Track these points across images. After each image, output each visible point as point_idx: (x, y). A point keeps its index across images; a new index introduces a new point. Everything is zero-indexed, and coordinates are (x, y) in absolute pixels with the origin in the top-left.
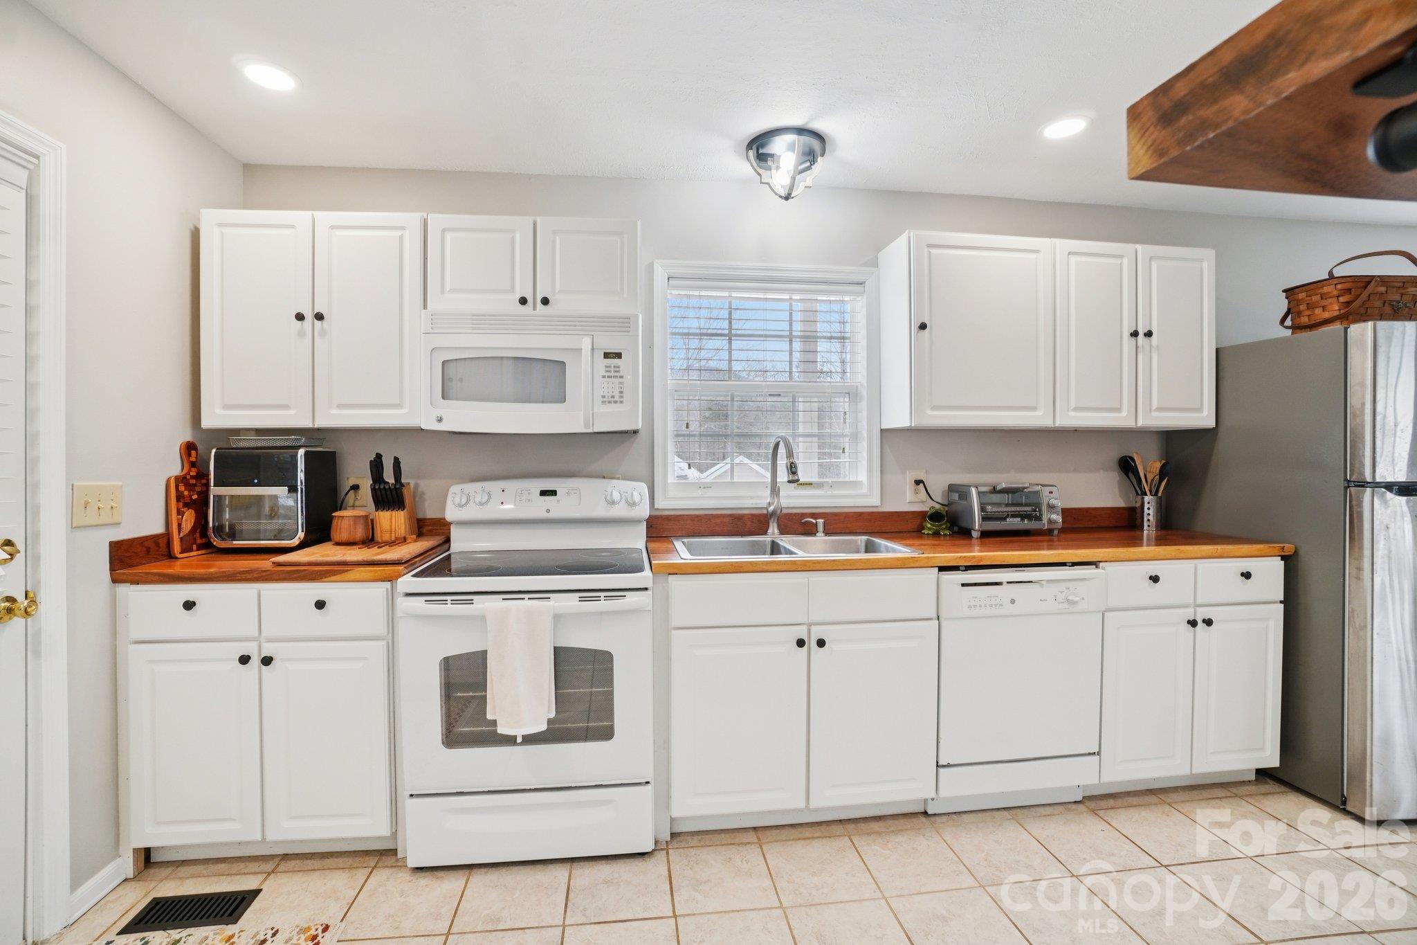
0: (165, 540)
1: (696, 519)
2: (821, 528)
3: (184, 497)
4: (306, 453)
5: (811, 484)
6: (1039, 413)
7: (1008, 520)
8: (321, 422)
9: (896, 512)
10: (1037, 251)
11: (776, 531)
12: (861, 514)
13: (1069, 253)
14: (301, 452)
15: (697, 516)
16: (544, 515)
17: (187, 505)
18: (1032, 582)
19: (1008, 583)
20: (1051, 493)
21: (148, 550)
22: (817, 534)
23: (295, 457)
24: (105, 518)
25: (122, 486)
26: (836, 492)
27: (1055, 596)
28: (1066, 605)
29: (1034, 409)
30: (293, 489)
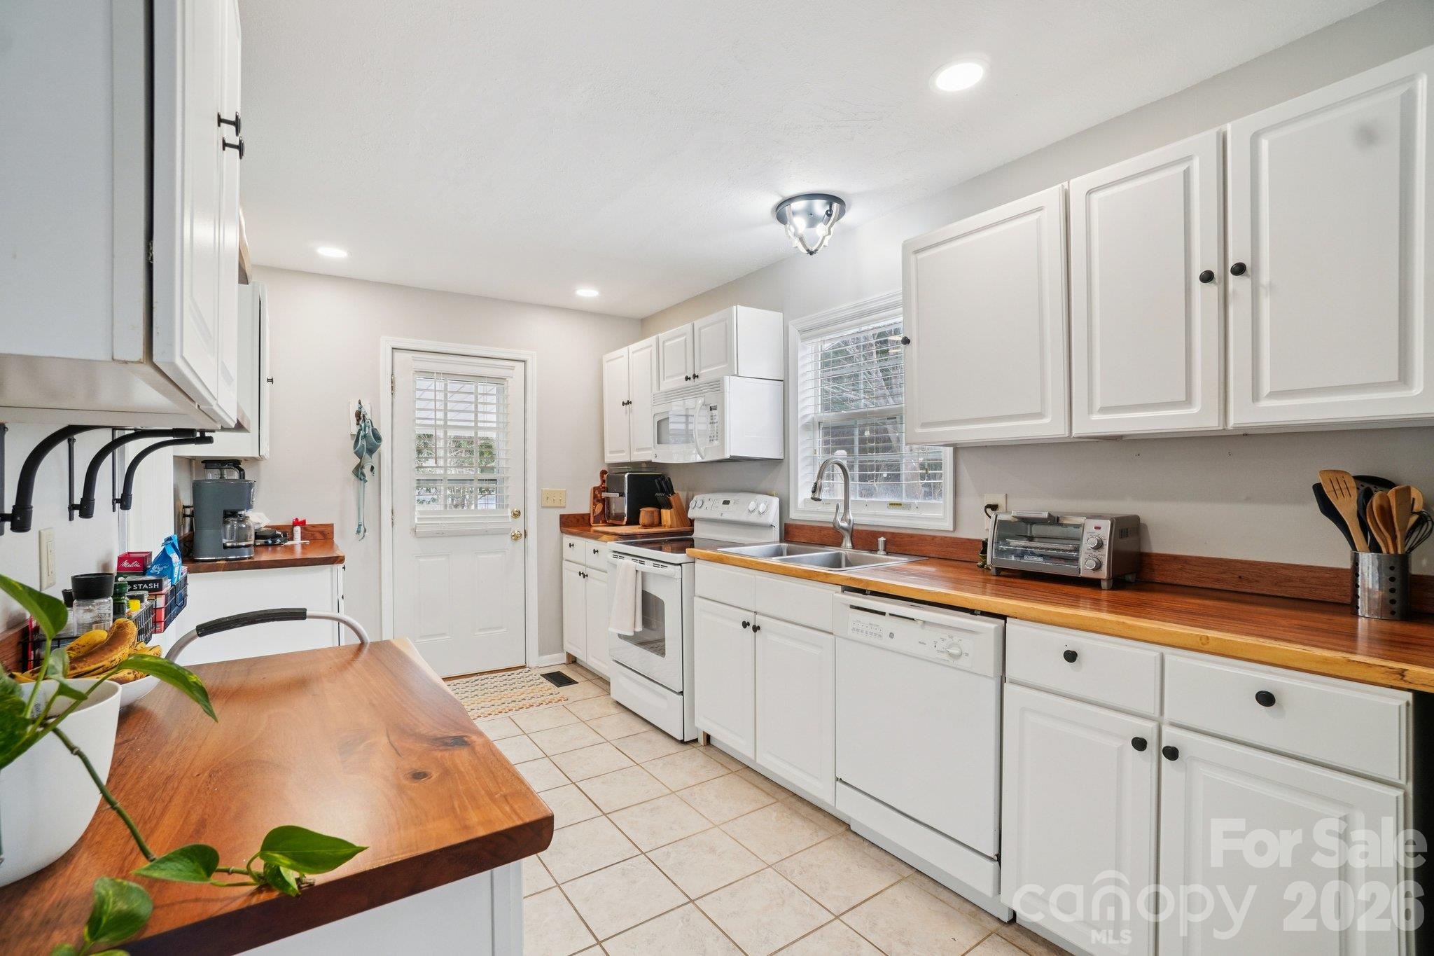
0: (588, 517)
1: (812, 529)
2: (881, 546)
3: (597, 497)
4: (629, 476)
5: (901, 505)
6: (1047, 420)
7: (1026, 557)
8: (634, 459)
9: (969, 540)
10: (1040, 209)
11: (849, 545)
12: (934, 537)
13: (1089, 192)
14: (626, 476)
15: (813, 527)
16: (719, 517)
17: (598, 501)
18: (913, 619)
19: (890, 614)
20: (1098, 528)
21: (578, 520)
22: (878, 552)
23: (624, 477)
24: (557, 504)
25: (566, 491)
26: (924, 514)
27: (936, 642)
28: (945, 656)
29: (1040, 415)
30: (622, 495)
